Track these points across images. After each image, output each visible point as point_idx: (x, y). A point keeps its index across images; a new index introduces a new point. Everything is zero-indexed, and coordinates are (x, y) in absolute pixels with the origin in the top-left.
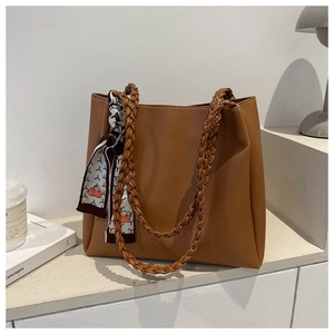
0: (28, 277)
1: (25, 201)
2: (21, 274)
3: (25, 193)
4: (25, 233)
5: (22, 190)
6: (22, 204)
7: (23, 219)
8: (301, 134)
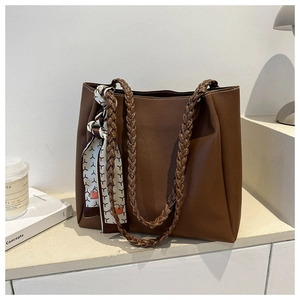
0: (27, 243)
1: (27, 176)
2: (21, 239)
3: (28, 168)
4: (27, 204)
5: (25, 166)
6: (24, 178)
7: (24, 192)
8: (278, 122)
